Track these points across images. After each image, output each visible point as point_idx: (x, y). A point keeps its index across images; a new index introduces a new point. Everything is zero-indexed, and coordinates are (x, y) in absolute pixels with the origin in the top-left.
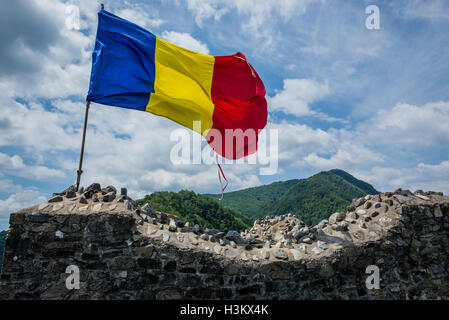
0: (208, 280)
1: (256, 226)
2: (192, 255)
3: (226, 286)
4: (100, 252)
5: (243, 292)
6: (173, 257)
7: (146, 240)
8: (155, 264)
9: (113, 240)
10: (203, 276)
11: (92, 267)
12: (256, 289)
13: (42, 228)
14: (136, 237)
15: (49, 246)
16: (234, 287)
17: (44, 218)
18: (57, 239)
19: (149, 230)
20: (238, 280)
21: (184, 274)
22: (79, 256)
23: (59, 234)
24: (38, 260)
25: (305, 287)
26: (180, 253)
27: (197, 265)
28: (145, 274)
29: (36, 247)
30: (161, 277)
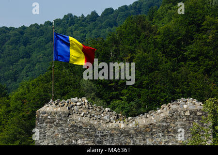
3: (97, 134)
4: (61, 122)
5: (102, 136)
6: (81, 125)
7: (73, 119)
8: (76, 126)
10: (90, 131)
11: (59, 126)
12: (106, 135)
13: (45, 115)
15: (47, 120)
16: (99, 134)
17: (45, 112)
18: (49, 119)
20: (101, 132)
21: (84, 130)
22: (55, 123)
23: (49, 117)
24: (44, 124)
26: (84, 123)
27: (88, 127)
28: (73, 129)
29: (44, 121)
30: (78, 130)
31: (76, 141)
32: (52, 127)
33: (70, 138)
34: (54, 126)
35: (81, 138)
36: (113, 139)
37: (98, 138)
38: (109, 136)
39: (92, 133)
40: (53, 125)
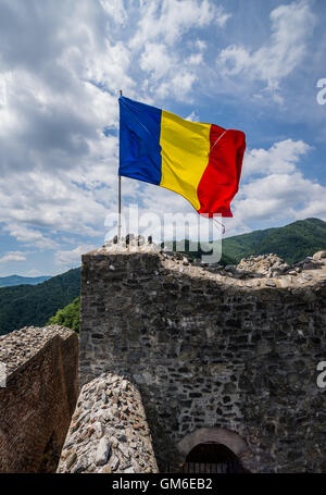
0: (212, 299)
1: (242, 263)
2: (200, 281)
3: (226, 303)
4: (138, 279)
5: (238, 308)
6: (187, 283)
7: (168, 271)
8: (175, 287)
9: (146, 271)
10: (209, 296)
11: (134, 288)
12: (249, 306)
13: (101, 264)
14: (161, 269)
15: (107, 275)
16: (231, 304)
17: (102, 257)
18: (111, 271)
19: (169, 264)
20: (235, 300)
21: (195, 295)
22: (125, 281)
23: (112, 267)
24: (101, 283)
25: (290, 307)
26: (192, 280)
27: (204, 288)
28: (168, 294)
29: (99, 275)
30: (179, 296)
31: (177, 322)
32: (119, 289)
33: (162, 314)
34: (123, 288)
35: (187, 314)
36: (264, 316)
37: (229, 314)
38: (255, 309)
39: (215, 301)
40: (120, 284)
